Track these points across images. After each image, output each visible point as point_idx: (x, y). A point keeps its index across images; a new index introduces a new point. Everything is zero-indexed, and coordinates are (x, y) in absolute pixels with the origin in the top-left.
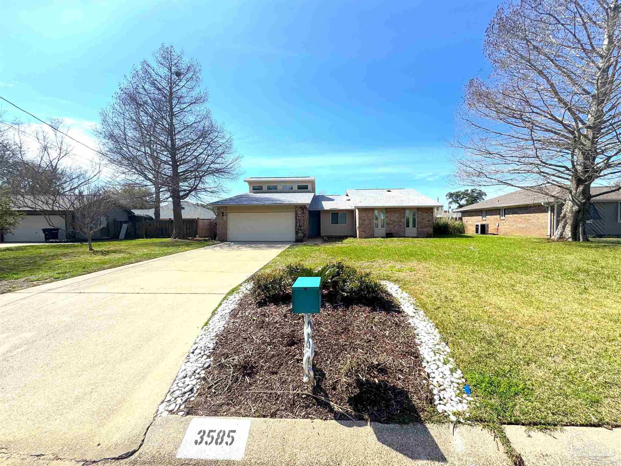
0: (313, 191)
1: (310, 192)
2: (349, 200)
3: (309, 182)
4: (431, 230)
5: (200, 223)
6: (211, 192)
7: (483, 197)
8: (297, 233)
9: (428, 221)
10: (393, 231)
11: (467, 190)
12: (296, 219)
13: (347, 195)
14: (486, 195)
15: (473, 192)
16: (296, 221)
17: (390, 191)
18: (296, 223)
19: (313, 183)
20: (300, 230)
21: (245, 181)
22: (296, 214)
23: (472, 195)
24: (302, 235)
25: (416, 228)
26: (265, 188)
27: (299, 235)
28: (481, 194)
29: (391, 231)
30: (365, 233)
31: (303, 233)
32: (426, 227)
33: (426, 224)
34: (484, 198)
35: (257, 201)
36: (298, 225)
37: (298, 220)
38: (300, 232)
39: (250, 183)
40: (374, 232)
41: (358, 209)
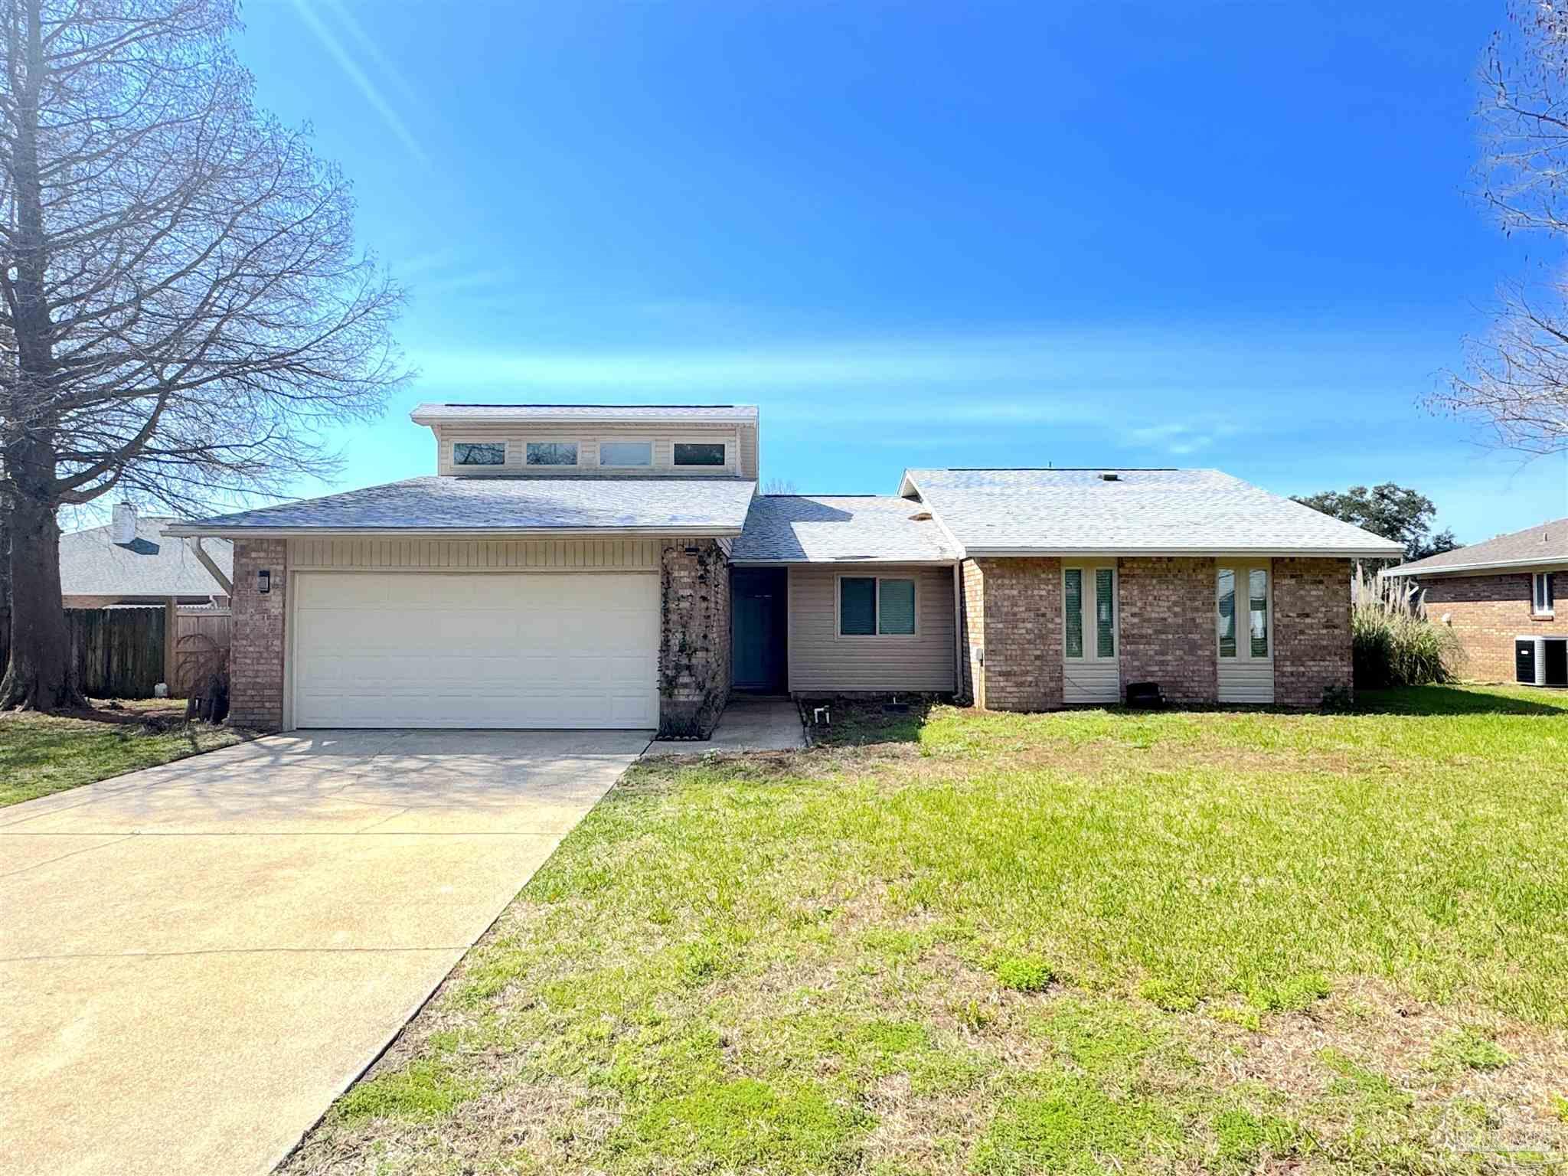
0: (750, 475)
1: (737, 478)
2: (924, 517)
3: (731, 429)
4: (1342, 670)
5: (183, 621)
6: (238, 468)
7: (1424, 517)
8: (668, 685)
9: (1330, 625)
10: (1156, 674)
11: (1363, 491)
12: (666, 611)
13: (914, 497)
14: (1433, 511)
15: (1383, 496)
16: (667, 622)
17: (1114, 478)
18: (666, 631)
19: (747, 433)
20: (689, 668)
21: (416, 420)
22: (667, 584)
23: (1382, 511)
24: (697, 698)
25: (1269, 659)
26: (516, 455)
27: (682, 696)
28: (1413, 506)
29: (1152, 674)
30: (1019, 685)
31: (700, 687)
32: (1318, 652)
33: (1320, 637)
34: (1428, 524)
35: (461, 517)
36: (675, 641)
37: (674, 617)
38: (685, 679)
39: (443, 429)
40: (1060, 679)
41: (982, 561)
